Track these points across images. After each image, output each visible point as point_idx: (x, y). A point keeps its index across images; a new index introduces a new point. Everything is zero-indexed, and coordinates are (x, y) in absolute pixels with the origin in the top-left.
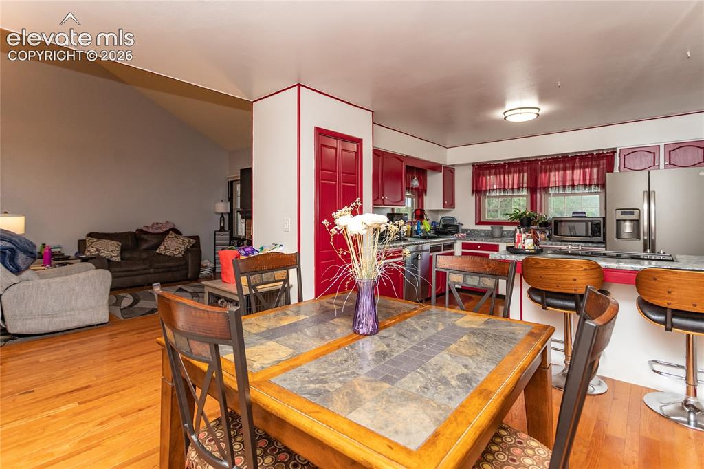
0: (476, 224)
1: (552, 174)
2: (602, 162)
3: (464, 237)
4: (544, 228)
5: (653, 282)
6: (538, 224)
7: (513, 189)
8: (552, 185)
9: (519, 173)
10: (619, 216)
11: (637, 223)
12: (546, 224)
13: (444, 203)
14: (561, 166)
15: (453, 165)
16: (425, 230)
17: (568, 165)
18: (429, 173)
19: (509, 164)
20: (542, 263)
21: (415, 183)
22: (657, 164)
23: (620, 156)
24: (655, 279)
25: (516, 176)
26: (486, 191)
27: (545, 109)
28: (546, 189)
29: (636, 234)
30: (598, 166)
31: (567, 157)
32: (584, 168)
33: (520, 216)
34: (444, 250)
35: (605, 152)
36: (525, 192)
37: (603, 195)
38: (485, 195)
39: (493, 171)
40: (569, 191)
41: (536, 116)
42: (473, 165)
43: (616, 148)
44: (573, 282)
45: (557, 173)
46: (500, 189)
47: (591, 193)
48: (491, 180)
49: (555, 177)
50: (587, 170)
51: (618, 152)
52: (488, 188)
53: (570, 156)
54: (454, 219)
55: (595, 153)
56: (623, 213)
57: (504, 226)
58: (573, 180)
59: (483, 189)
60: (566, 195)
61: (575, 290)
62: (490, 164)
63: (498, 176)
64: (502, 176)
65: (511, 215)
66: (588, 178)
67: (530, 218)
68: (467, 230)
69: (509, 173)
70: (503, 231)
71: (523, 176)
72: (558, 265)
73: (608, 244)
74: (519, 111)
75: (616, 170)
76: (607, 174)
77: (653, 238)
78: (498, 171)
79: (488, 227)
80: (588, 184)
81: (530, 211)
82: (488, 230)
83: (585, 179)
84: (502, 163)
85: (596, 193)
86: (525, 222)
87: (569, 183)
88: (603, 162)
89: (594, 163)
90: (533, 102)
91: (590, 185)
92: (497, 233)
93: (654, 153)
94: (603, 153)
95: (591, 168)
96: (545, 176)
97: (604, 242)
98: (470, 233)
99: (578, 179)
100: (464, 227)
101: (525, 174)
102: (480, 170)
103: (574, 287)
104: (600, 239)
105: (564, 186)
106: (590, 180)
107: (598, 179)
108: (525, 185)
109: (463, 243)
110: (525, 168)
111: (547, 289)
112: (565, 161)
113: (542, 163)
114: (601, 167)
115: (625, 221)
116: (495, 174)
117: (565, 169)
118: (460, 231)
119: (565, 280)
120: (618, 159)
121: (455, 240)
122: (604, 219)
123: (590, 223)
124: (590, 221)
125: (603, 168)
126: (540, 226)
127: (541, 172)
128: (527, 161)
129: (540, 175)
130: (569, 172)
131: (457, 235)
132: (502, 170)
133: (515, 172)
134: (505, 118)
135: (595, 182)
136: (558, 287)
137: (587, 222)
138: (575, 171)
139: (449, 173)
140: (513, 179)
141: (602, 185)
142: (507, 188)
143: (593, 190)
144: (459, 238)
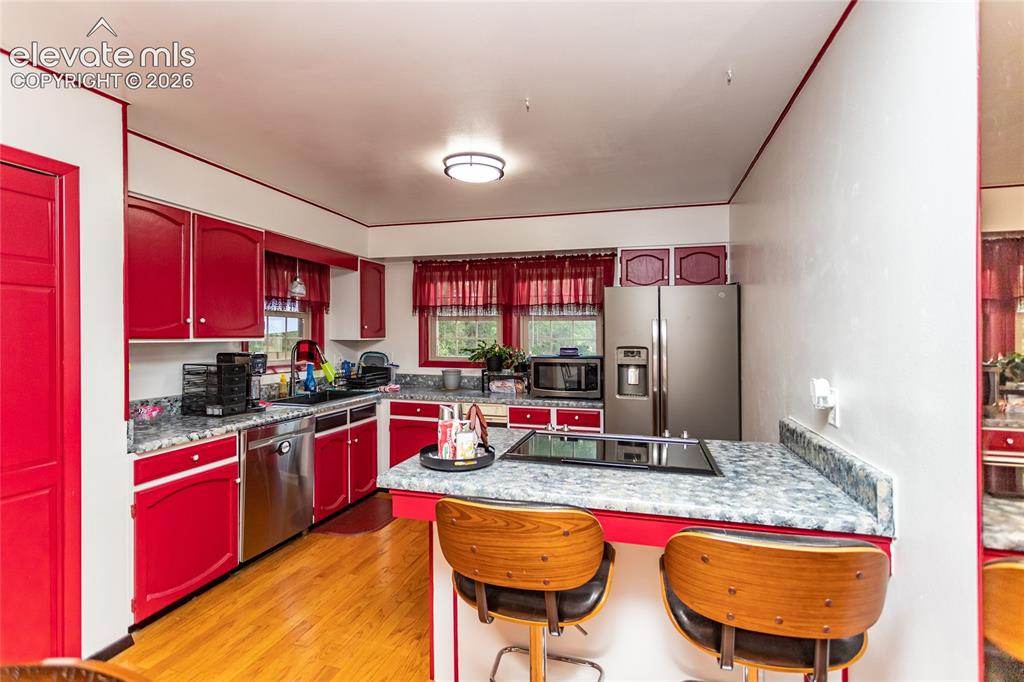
0: (421, 365)
1: (533, 284)
2: (598, 268)
3: (395, 391)
4: (521, 374)
5: (702, 566)
6: (512, 367)
7: (476, 306)
8: (533, 301)
9: (486, 280)
10: (621, 358)
11: (643, 368)
12: (523, 367)
13: (362, 328)
14: (545, 271)
15: (383, 259)
16: (325, 379)
17: (554, 271)
18: (333, 270)
19: (471, 262)
20: (476, 518)
21: (299, 289)
22: (666, 277)
23: (621, 262)
24: (704, 560)
25: (481, 284)
26: (435, 307)
27: (514, 164)
28: (525, 308)
29: (643, 385)
30: (594, 275)
31: (554, 257)
32: (576, 276)
33: (485, 353)
34: (351, 422)
35: (603, 254)
36: (494, 313)
37: (600, 320)
38: (435, 314)
39: (447, 273)
40: (555, 312)
41: (499, 175)
42: (415, 262)
43: (616, 249)
44: (542, 563)
45: (539, 282)
46: (458, 306)
47: (584, 317)
48: (443, 290)
49: (537, 289)
50: (580, 281)
51: (619, 255)
52: (439, 304)
53: (557, 256)
54: (383, 357)
55: (590, 255)
56: (626, 354)
57: (463, 370)
58: (561, 296)
59: (432, 304)
60: (551, 318)
61: (545, 582)
62: (442, 262)
63: (454, 283)
64: (460, 283)
65: (473, 351)
66: (581, 293)
67: (501, 356)
68: (405, 376)
69: (471, 279)
70: (461, 378)
71: (491, 286)
72: (508, 524)
73: (606, 402)
74: (467, 159)
75: (617, 283)
76: (606, 289)
77: (664, 389)
78: (453, 273)
79: (437, 371)
80: (581, 302)
81: (501, 345)
82: (438, 376)
83: (577, 296)
84: (460, 260)
85: (591, 317)
86: (493, 364)
87: (555, 300)
88: (600, 269)
89: (589, 270)
90: (494, 146)
91: (584, 305)
92: (451, 381)
93: (662, 260)
94: (600, 255)
95: (585, 278)
96: (523, 287)
97: (602, 398)
98: (409, 383)
99: (568, 294)
100: (400, 371)
101: (495, 283)
102: (427, 270)
103: (542, 575)
104: (596, 393)
105: (550, 305)
106: (584, 296)
107: (593, 295)
108: (494, 301)
109: (392, 403)
110: (495, 272)
111: (488, 581)
112: (550, 265)
113: (518, 265)
114: (598, 276)
115: (628, 366)
116: (450, 280)
117: (550, 278)
118: (393, 378)
119: (524, 559)
120: (619, 265)
121: (378, 399)
122: (602, 359)
123: (583, 368)
124: (583, 364)
125: (601, 279)
126: (516, 371)
127: (518, 281)
128: (496, 260)
129: (515, 285)
130: (556, 282)
131: (382, 388)
132: (460, 273)
133: (479, 278)
134: (446, 171)
135: (590, 300)
136: (509, 575)
137: (578, 366)
138: (564, 281)
139: (373, 273)
140: (476, 290)
141: (600, 306)
142: (467, 304)
143: (587, 313)
144: (385, 395)
